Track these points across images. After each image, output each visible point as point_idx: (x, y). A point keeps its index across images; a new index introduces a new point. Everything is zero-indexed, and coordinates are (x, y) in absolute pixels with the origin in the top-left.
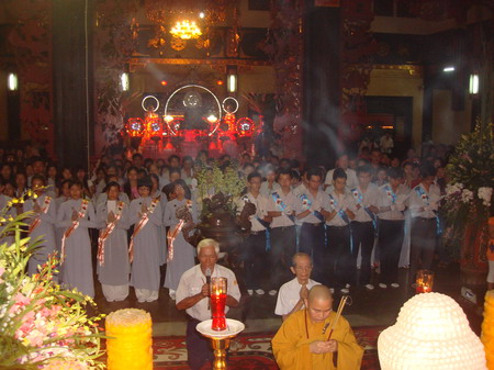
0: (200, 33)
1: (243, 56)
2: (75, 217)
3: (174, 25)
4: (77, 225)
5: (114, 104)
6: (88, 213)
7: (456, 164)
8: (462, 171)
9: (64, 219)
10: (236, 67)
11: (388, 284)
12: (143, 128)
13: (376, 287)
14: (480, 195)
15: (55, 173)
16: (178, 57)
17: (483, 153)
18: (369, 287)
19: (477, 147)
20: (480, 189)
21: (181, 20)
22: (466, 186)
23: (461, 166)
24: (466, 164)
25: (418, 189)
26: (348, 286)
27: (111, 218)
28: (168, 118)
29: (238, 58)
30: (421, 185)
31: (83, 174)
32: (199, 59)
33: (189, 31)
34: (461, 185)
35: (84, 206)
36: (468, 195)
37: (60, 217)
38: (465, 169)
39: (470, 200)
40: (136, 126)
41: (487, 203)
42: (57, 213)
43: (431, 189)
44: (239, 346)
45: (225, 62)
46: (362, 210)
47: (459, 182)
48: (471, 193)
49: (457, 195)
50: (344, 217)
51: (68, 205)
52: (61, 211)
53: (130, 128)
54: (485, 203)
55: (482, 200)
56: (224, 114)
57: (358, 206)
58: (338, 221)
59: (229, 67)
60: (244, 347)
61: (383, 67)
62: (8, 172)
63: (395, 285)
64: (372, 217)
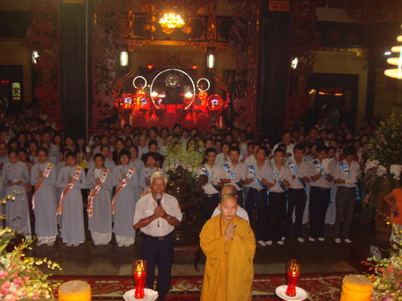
0: (183, 24)
1: (220, 39)
2: (70, 180)
3: (162, 16)
4: (72, 186)
5: (107, 87)
6: (80, 178)
7: (374, 145)
8: (378, 150)
9: (63, 181)
10: (214, 48)
11: (316, 238)
12: (133, 102)
13: (307, 240)
14: (392, 171)
15: (59, 140)
16: (168, 39)
17: (396, 137)
18: (301, 240)
19: (391, 132)
20: (392, 166)
21: (168, 12)
22: (381, 163)
23: (378, 147)
24: (382, 145)
25: (342, 164)
26: (283, 238)
27: (98, 182)
28: (154, 94)
29: (216, 41)
30: (344, 161)
31: (82, 142)
32: (184, 41)
33: (174, 21)
34: (377, 162)
35: (77, 172)
36: (382, 170)
37: (59, 180)
38: (381, 149)
39: (384, 175)
40: (128, 100)
41: (397, 177)
42: (57, 177)
43: (352, 165)
44: (190, 286)
45: (205, 45)
46: (296, 180)
47: (376, 159)
48: (385, 169)
49: (374, 169)
50: (282, 186)
51: (65, 170)
52: (60, 175)
53: (123, 102)
54: (395, 178)
55: (393, 175)
56: (197, 92)
57: (294, 177)
58: (277, 189)
59: (208, 48)
60: (193, 288)
61: (335, 49)
62: (24, 140)
63: (322, 239)
64: (305, 185)
